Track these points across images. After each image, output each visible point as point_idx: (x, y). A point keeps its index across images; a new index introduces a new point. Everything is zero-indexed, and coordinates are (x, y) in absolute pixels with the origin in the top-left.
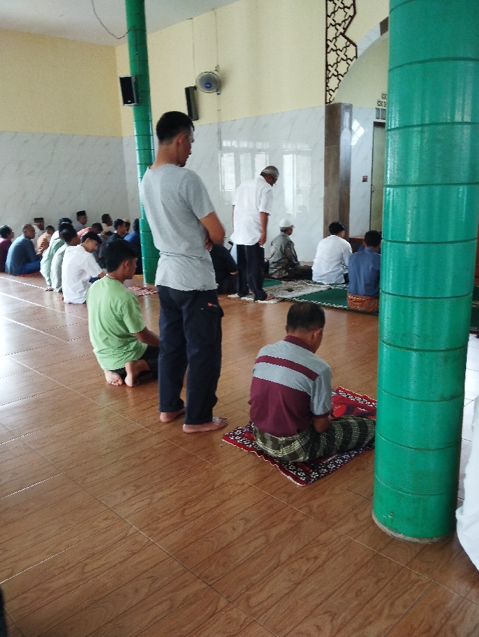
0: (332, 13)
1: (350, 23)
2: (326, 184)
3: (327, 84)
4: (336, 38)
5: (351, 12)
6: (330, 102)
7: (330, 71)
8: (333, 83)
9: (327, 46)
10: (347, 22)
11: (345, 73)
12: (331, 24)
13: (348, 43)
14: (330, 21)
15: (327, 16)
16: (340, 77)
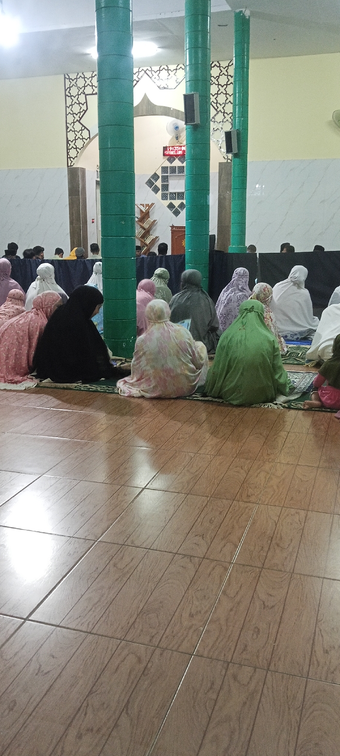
0: (70, 105)
1: (83, 115)
2: (71, 223)
3: (68, 153)
4: (74, 123)
5: (84, 107)
6: (71, 166)
7: (70, 145)
8: (73, 153)
9: (67, 128)
10: (82, 114)
11: (82, 148)
12: (70, 113)
13: (83, 128)
14: (69, 110)
15: (66, 107)
16: (78, 149)
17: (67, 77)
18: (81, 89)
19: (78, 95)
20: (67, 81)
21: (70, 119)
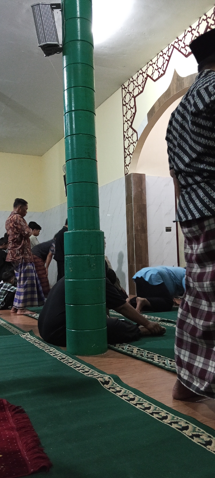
0: (125, 114)
3: (125, 161)
4: (128, 130)
5: (133, 111)
6: (127, 174)
7: (126, 152)
8: (128, 158)
9: (124, 136)
10: (132, 118)
11: (133, 152)
12: (125, 121)
13: (133, 131)
14: (125, 119)
15: (124, 116)
16: (131, 155)
17: (123, 87)
18: (131, 93)
19: (130, 100)
20: (123, 90)
21: (126, 126)
